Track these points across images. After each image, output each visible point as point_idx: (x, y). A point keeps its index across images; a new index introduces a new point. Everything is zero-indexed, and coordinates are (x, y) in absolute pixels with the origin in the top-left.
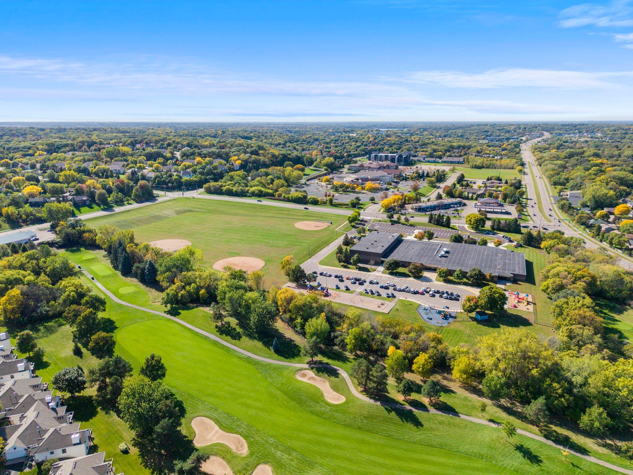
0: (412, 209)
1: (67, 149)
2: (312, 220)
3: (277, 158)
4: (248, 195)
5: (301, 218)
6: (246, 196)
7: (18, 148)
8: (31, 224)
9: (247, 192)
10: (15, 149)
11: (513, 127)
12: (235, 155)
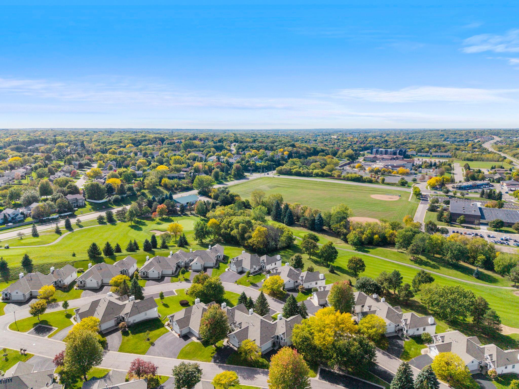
0: (453, 188)
1: (146, 143)
2: (379, 194)
3: (310, 151)
4: (314, 175)
5: (370, 192)
6: (312, 176)
7: (112, 142)
8: (181, 191)
9: (312, 173)
10: (109, 142)
11: (464, 132)
12: (281, 148)
